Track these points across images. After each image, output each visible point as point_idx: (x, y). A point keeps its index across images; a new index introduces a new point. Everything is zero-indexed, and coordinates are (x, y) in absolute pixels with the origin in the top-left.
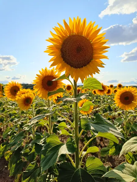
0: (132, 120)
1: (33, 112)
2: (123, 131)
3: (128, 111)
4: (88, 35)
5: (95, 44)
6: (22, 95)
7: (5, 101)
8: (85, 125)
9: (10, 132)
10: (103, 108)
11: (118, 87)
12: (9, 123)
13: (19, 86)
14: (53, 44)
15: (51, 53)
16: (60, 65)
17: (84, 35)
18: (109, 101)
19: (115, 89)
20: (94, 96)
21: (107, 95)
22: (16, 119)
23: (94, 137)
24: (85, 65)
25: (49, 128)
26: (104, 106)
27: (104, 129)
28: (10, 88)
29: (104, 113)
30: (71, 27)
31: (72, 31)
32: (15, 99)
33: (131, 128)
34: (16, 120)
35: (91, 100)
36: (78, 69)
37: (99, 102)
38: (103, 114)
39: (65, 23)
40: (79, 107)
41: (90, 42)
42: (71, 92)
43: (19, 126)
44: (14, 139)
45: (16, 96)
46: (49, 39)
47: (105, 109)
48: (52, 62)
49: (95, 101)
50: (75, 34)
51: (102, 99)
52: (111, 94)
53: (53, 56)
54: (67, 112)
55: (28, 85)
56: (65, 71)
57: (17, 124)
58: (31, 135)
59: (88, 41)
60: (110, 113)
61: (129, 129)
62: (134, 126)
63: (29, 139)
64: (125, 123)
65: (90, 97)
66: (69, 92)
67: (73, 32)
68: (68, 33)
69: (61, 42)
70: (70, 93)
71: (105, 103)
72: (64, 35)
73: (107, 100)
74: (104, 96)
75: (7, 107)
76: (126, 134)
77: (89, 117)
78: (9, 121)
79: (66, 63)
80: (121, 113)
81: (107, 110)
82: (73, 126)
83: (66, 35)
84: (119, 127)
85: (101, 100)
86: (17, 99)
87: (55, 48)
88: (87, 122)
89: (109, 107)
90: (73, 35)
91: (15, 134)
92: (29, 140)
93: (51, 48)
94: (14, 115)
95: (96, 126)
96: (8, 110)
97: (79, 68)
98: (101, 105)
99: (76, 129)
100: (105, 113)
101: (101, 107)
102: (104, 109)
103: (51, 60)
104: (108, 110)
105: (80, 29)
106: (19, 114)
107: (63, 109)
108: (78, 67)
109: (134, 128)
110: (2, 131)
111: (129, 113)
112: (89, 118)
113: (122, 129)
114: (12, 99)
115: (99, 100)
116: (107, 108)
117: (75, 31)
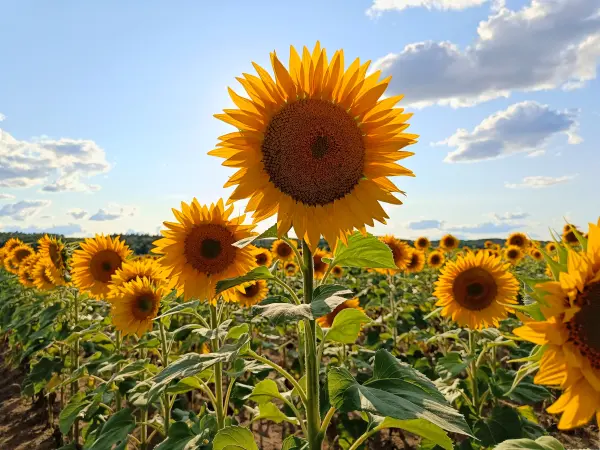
0: (493, 358)
1: (163, 341)
2: (465, 396)
3: (480, 331)
4: (348, 98)
5: (370, 127)
6: (126, 284)
7: (69, 300)
8: (340, 395)
9: (85, 410)
10: (396, 318)
11: (442, 244)
12: (82, 375)
13: (119, 251)
14: (237, 130)
15: (233, 158)
16: (261, 196)
17: (337, 99)
18: (415, 291)
19: (435, 253)
20: (366, 276)
21: (408, 272)
22: (106, 363)
23: (371, 428)
24: (340, 196)
25: (216, 400)
26: (401, 309)
27: (407, 407)
28: (90, 257)
29: (399, 334)
30: (294, 77)
31: (299, 86)
32: (105, 296)
33: (490, 389)
34: (109, 366)
35: (358, 287)
36: (319, 206)
37: (383, 296)
38: (398, 338)
39: (277, 65)
40: (319, 329)
41: (354, 124)
42: (292, 262)
43: (115, 387)
44: (98, 434)
45: (109, 286)
46: (223, 113)
47: (405, 321)
48: (234, 188)
49: (369, 292)
50: (308, 95)
51: (392, 286)
52: (421, 267)
53: (238, 169)
54: (277, 334)
55: (149, 239)
56: (275, 216)
57: (111, 383)
58: (158, 420)
59: (349, 117)
60: (420, 336)
61: (486, 392)
62: (501, 382)
63: (149, 434)
64: (471, 372)
65: (353, 279)
66: (285, 265)
67: (301, 92)
68: (286, 95)
69: (262, 122)
70: (289, 266)
71: (404, 301)
72: (273, 101)
73: (410, 291)
74: (398, 277)
75: (76, 319)
76: (476, 409)
77: (351, 350)
78: (81, 371)
79: (278, 191)
80: (456, 336)
81: (410, 323)
82: (300, 392)
83: (280, 100)
84: (454, 386)
85: (389, 290)
86: (110, 295)
87: (244, 142)
88: (347, 383)
89: (418, 314)
90: (301, 101)
91: (101, 416)
92: (150, 437)
93: (230, 141)
94: (100, 345)
95: (379, 397)
96: (80, 333)
97: (323, 203)
98: (389, 306)
99: (311, 403)
100: (405, 335)
101: (390, 315)
102: (401, 322)
103: (231, 182)
104: (414, 323)
105: (324, 83)
106: (118, 344)
107: (265, 323)
108: (318, 202)
109: (501, 387)
110: (56, 400)
111: (483, 336)
112: (351, 353)
113: (462, 390)
114: (94, 293)
115: (383, 291)
116: (409, 316)
117: (307, 89)
